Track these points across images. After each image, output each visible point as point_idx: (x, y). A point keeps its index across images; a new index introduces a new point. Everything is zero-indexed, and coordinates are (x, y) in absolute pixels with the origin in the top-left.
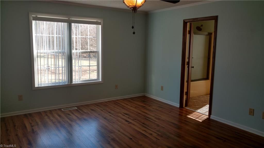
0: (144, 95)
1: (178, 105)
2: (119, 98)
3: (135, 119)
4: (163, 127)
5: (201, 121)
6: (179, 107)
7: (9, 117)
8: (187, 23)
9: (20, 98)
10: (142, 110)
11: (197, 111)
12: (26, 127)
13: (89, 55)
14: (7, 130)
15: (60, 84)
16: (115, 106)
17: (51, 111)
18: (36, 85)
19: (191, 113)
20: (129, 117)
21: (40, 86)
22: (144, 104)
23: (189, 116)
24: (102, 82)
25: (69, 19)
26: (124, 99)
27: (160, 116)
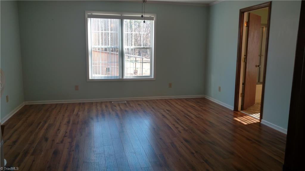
0: (204, 97)
1: (232, 108)
2: (173, 97)
3: (173, 116)
4: (196, 125)
5: (246, 124)
6: (234, 110)
7: (67, 103)
8: (244, 12)
9: (77, 88)
10: (188, 109)
11: (251, 115)
12: (74, 111)
13: (141, 51)
14: (59, 112)
15: (112, 78)
16: (163, 104)
17: (101, 103)
18: (90, 78)
19: (242, 116)
20: (168, 113)
21: (93, 78)
22: (195, 105)
23: (237, 118)
24: (154, 79)
25: (122, 15)
26: (178, 99)
27: (201, 115)
